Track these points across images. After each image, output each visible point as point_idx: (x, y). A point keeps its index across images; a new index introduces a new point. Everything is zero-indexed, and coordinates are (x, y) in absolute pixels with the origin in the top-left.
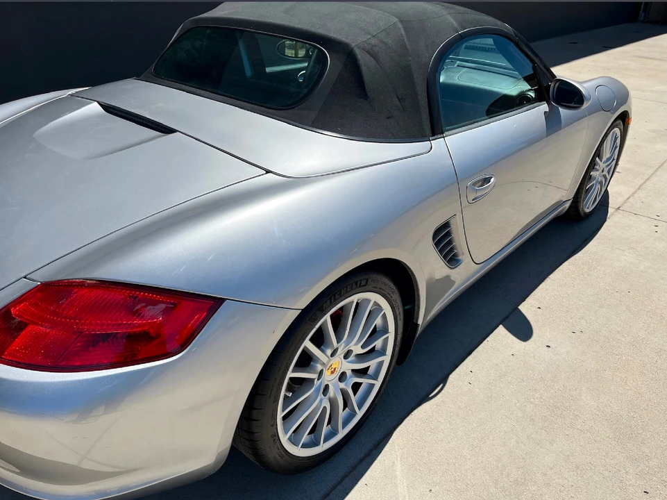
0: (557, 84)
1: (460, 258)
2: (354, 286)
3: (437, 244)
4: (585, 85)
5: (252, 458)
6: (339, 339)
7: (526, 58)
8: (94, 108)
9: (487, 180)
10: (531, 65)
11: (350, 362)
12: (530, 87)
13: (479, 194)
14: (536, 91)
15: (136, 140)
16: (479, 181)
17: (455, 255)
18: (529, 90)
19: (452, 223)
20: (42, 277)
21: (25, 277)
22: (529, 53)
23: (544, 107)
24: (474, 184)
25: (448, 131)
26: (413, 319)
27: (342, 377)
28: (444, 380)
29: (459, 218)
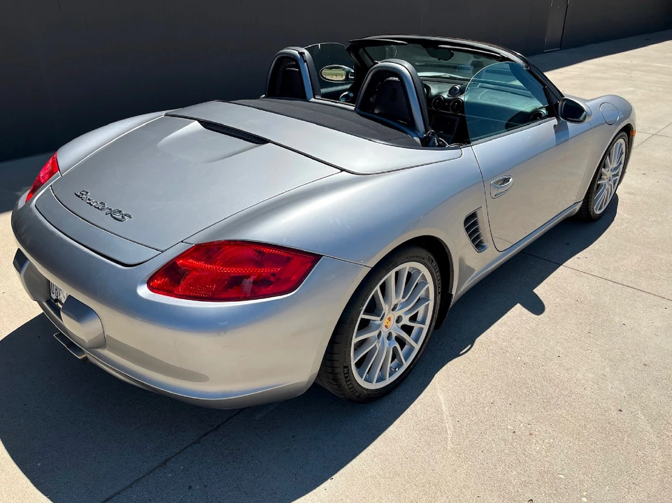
0: (564, 103)
1: (485, 244)
3: (467, 230)
4: (588, 104)
7: (536, 81)
8: (196, 125)
9: (506, 180)
10: (542, 87)
12: (541, 105)
13: (500, 191)
14: (547, 109)
15: (238, 149)
16: (499, 181)
17: (481, 242)
18: (541, 108)
19: (479, 213)
20: (195, 240)
21: (182, 242)
22: (540, 77)
23: (554, 121)
24: (496, 183)
25: (473, 141)
26: (448, 290)
29: (484, 209)
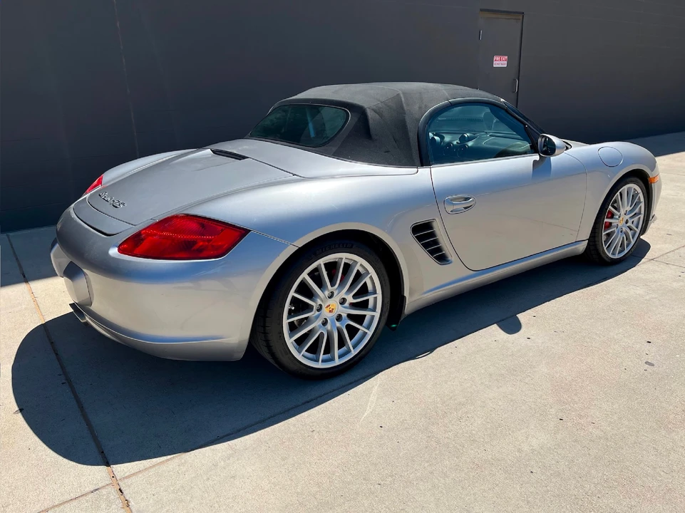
0: (543, 139)
1: (449, 259)
2: (341, 246)
3: (418, 238)
5: (271, 361)
6: (333, 284)
11: (345, 307)
16: (457, 199)
17: (444, 255)
24: (452, 200)
25: (435, 164)
27: (339, 318)
28: (432, 350)
29: (439, 222)
